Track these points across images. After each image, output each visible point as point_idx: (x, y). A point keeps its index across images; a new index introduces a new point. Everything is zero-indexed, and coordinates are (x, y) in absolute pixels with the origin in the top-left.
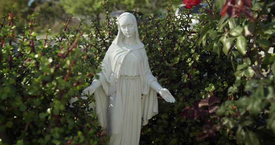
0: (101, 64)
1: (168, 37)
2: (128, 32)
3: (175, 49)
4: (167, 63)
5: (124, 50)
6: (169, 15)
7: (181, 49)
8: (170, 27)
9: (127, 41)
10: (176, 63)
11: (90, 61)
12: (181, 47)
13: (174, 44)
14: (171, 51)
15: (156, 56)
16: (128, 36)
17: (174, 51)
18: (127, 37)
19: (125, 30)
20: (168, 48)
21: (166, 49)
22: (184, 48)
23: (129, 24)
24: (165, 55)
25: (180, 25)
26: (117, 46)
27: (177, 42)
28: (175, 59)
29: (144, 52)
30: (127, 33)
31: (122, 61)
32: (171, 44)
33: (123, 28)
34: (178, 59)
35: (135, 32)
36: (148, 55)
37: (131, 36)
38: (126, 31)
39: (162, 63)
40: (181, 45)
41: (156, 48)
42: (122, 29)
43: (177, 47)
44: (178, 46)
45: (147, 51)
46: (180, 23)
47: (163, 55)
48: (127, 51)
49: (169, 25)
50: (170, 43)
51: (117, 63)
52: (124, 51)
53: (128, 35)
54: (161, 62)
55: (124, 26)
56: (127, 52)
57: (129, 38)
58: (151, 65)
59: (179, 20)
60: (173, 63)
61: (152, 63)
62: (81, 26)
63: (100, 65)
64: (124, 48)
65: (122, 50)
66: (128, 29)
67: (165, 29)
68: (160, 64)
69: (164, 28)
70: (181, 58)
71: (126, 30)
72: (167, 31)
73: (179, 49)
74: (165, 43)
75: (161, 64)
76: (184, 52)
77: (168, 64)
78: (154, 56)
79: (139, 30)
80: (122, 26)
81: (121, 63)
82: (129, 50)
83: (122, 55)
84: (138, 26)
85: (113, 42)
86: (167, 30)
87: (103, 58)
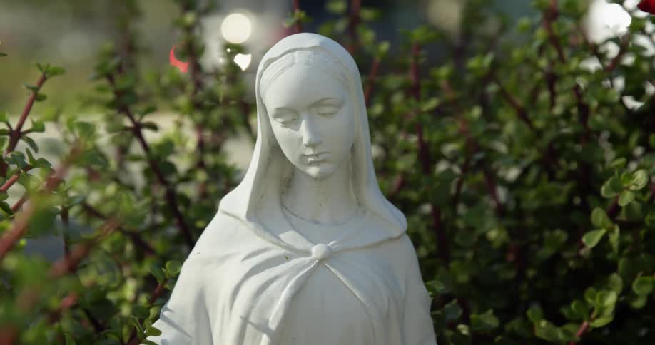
0: (157, 333)
1: (548, 162)
2: (310, 145)
3: (591, 240)
4: (543, 323)
5: (288, 247)
6: (554, 41)
7: (629, 238)
8: (558, 110)
9: (305, 198)
10: (599, 323)
11: (87, 312)
12: (625, 227)
13: (586, 210)
14: (567, 254)
15: (474, 281)
16: (313, 171)
17: (583, 252)
18: (308, 176)
19: (296, 134)
20: (547, 234)
21: (536, 237)
22: (642, 232)
23: (317, 104)
24: (531, 273)
25: (616, 98)
26: (247, 228)
27: (603, 201)
28: (589, 300)
29: (406, 258)
30: (310, 152)
31: (280, 315)
32: (569, 206)
33: (285, 124)
34: (611, 299)
35: (353, 149)
36: (428, 272)
37: (328, 167)
38: (301, 139)
39: (515, 325)
40: (623, 216)
41: (479, 232)
42: (277, 127)
43: (603, 231)
44: (609, 224)
45: (423, 252)
46: (620, 83)
47: (521, 276)
48: (307, 253)
49: (553, 95)
50: (560, 200)
51: (250, 328)
52: (287, 258)
53: (311, 164)
54: (505, 314)
55: (290, 114)
56: (307, 259)
57: (320, 179)
58: (449, 333)
59: (615, 68)
60: (579, 322)
61: (453, 326)
62: (36, 104)
63: (150, 338)
64: (289, 237)
65: (277, 251)
66: (312, 128)
67: (529, 122)
68: (500, 330)
69: (523, 115)
70: (627, 292)
71: (304, 132)
72: (539, 134)
73: (614, 238)
74: (531, 200)
75: (508, 327)
76: (643, 256)
77: (551, 326)
78: (463, 278)
79: (377, 124)
80: (280, 113)
81: (273, 325)
82: (317, 251)
83: (276, 278)
84: (369, 104)
85: (225, 203)
86: (539, 124)
87: (165, 295)
